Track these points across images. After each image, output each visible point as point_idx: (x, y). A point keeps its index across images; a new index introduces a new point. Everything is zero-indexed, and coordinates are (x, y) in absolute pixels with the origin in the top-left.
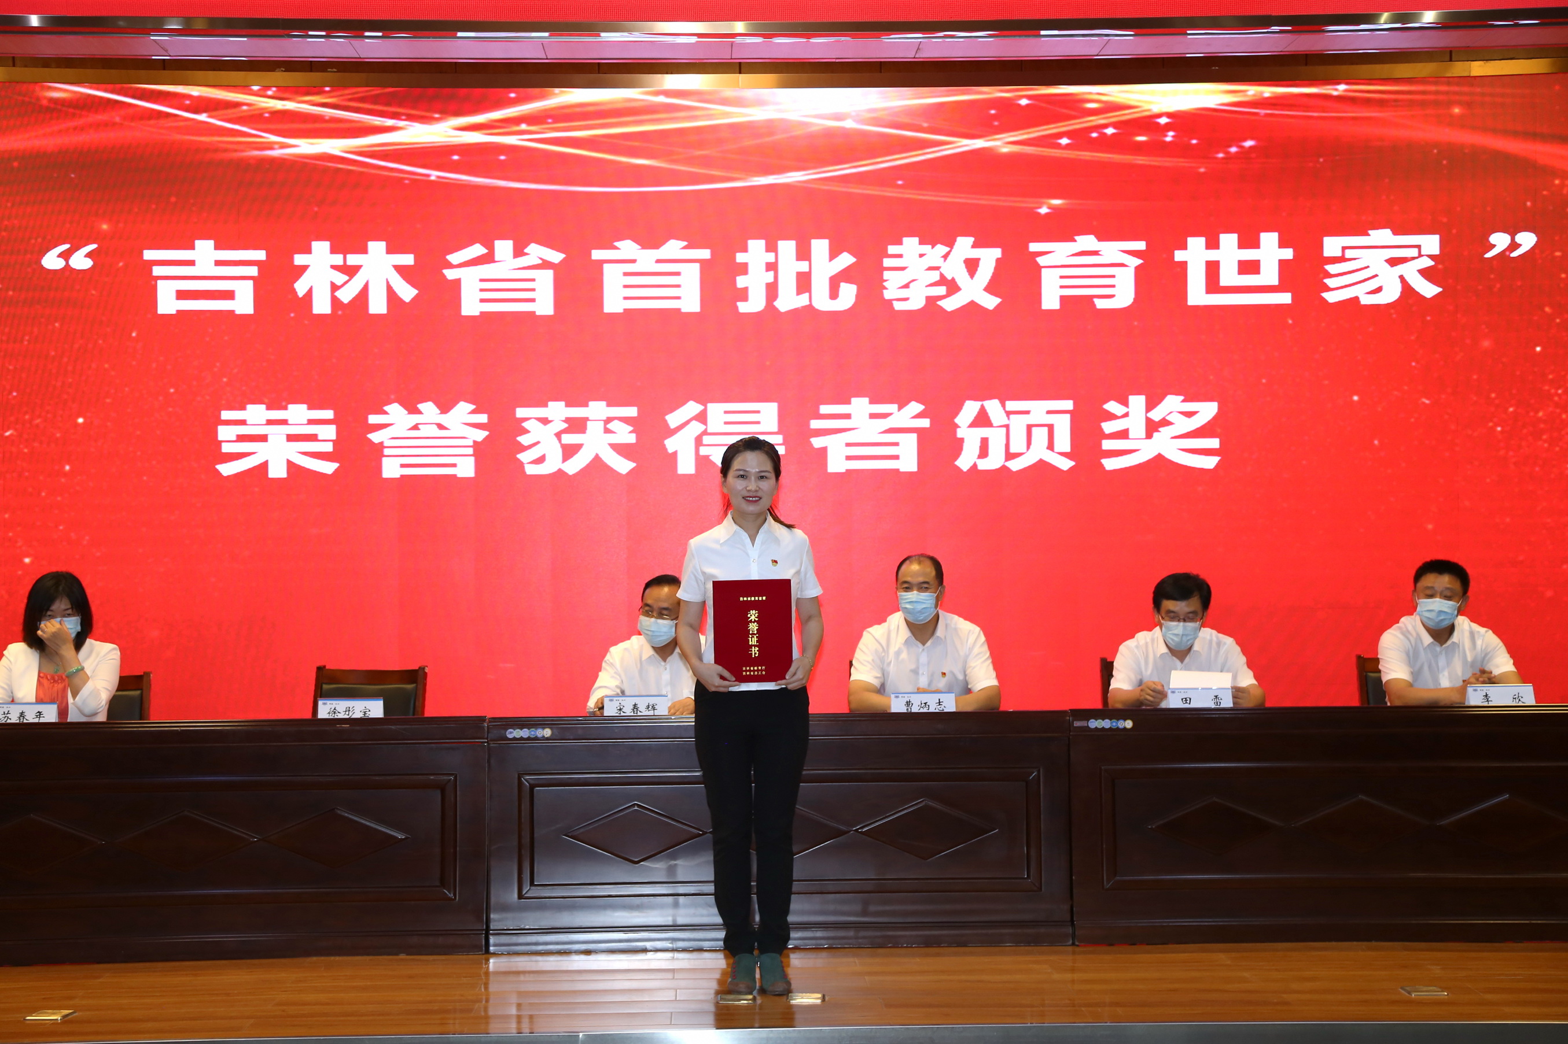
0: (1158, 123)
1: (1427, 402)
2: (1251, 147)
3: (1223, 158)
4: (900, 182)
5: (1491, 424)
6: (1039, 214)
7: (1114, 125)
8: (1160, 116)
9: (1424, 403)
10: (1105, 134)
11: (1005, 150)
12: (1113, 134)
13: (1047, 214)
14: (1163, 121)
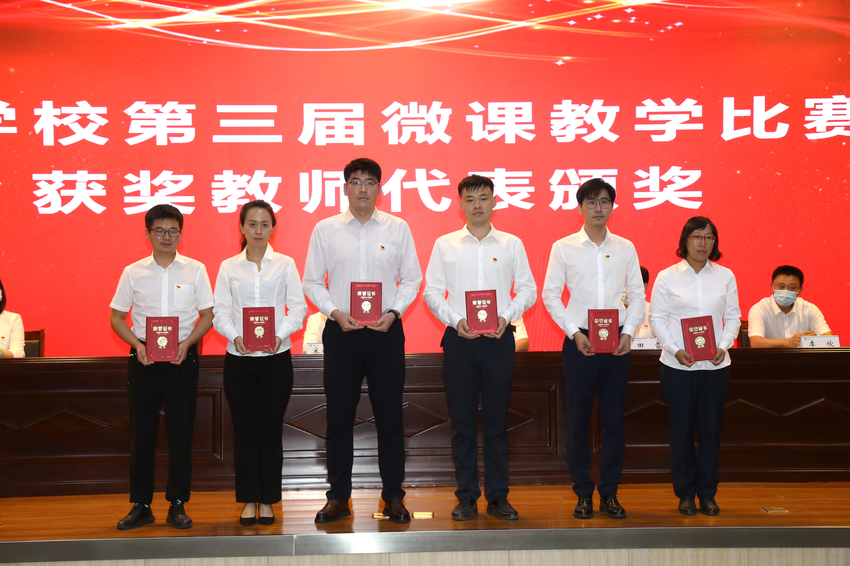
0: (626, 12)
1: (780, 174)
2: (680, 26)
3: (663, 33)
4: (477, 46)
5: (816, 187)
6: (557, 65)
7: (601, 13)
8: (627, 8)
9: (778, 175)
10: (595, 18)
11: (538, 27)
12: (600, 19)
13: (562, 65)
14: (629, 11)
